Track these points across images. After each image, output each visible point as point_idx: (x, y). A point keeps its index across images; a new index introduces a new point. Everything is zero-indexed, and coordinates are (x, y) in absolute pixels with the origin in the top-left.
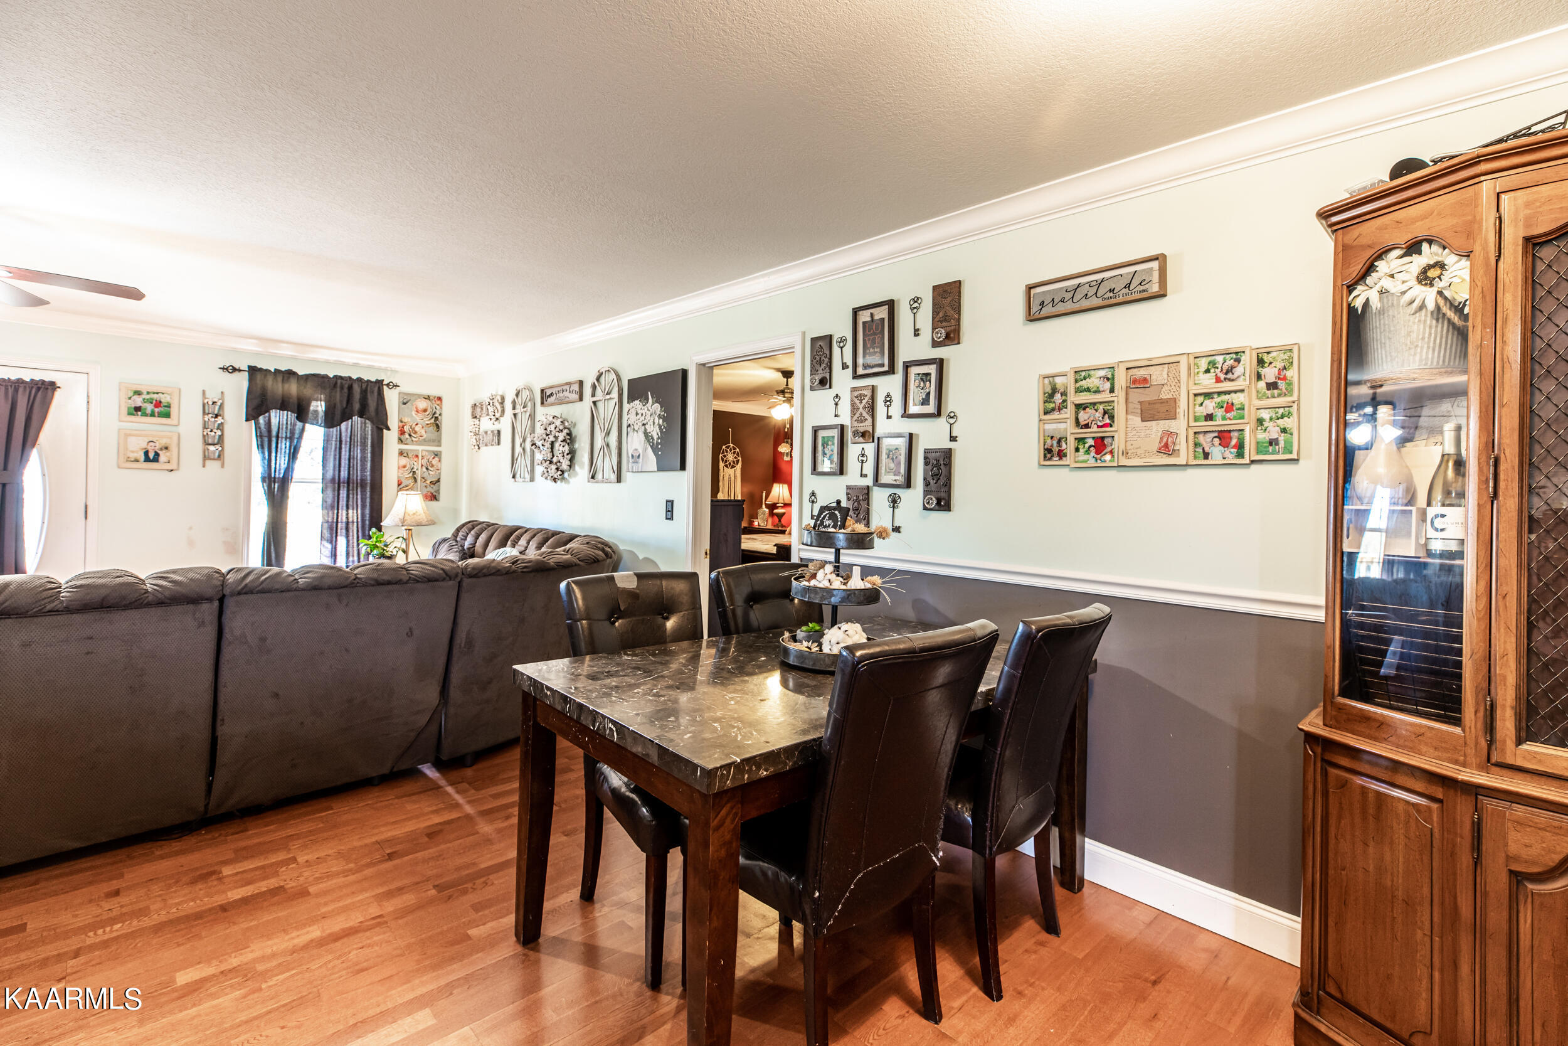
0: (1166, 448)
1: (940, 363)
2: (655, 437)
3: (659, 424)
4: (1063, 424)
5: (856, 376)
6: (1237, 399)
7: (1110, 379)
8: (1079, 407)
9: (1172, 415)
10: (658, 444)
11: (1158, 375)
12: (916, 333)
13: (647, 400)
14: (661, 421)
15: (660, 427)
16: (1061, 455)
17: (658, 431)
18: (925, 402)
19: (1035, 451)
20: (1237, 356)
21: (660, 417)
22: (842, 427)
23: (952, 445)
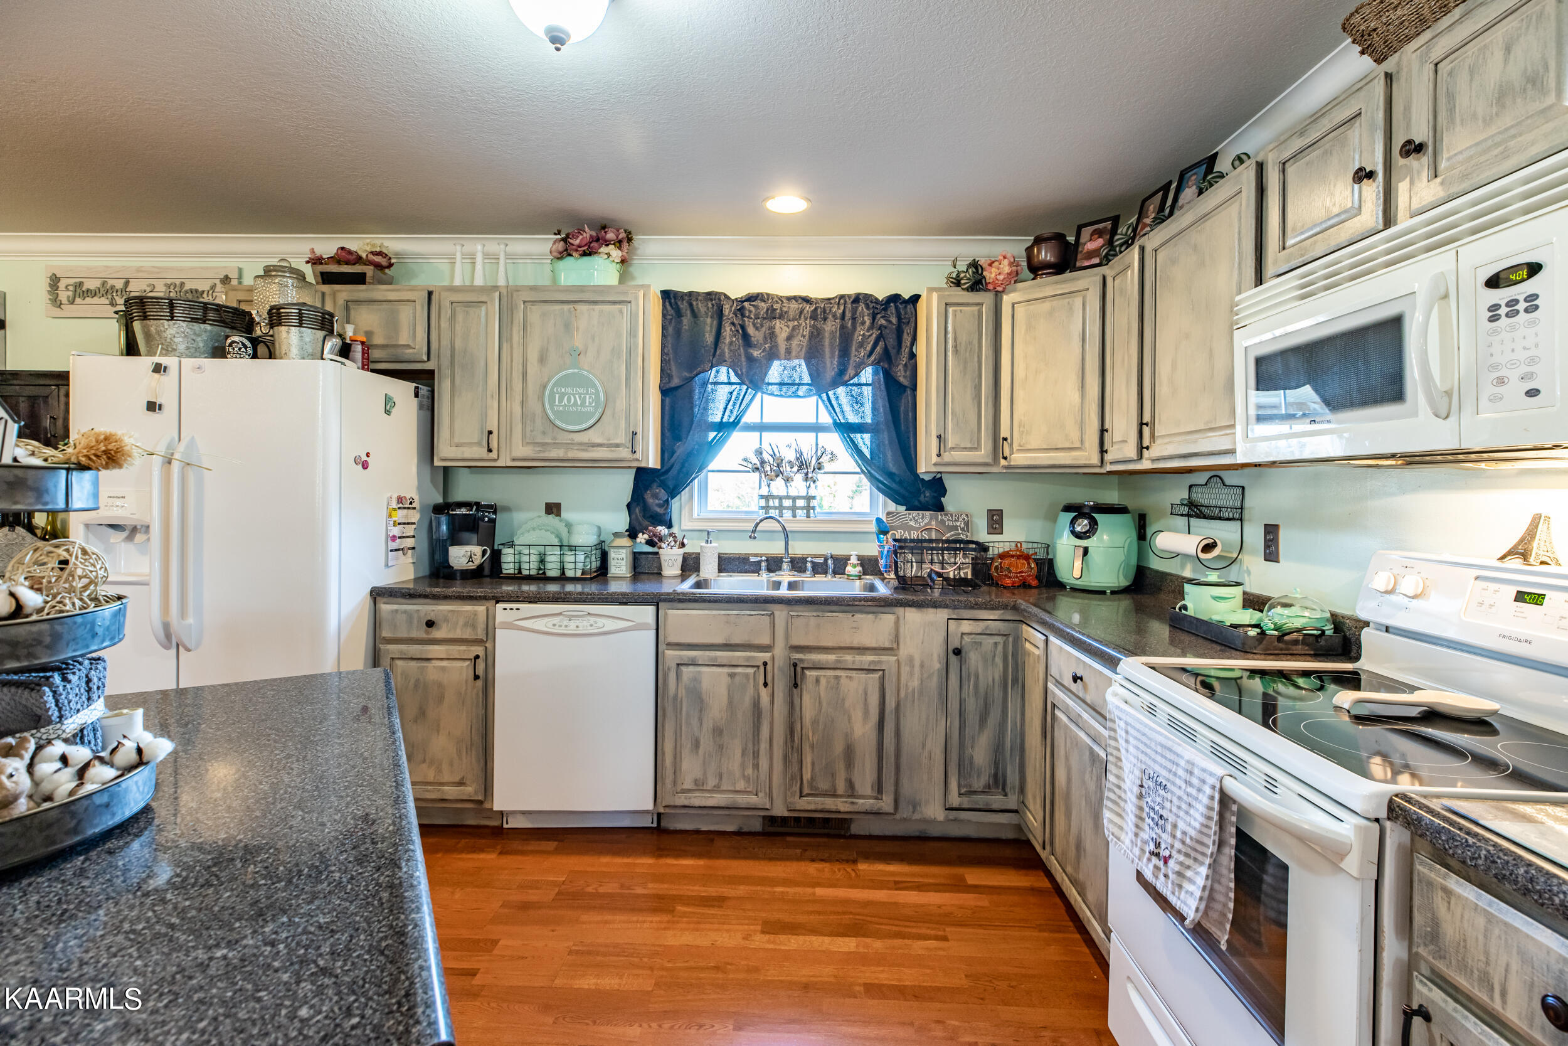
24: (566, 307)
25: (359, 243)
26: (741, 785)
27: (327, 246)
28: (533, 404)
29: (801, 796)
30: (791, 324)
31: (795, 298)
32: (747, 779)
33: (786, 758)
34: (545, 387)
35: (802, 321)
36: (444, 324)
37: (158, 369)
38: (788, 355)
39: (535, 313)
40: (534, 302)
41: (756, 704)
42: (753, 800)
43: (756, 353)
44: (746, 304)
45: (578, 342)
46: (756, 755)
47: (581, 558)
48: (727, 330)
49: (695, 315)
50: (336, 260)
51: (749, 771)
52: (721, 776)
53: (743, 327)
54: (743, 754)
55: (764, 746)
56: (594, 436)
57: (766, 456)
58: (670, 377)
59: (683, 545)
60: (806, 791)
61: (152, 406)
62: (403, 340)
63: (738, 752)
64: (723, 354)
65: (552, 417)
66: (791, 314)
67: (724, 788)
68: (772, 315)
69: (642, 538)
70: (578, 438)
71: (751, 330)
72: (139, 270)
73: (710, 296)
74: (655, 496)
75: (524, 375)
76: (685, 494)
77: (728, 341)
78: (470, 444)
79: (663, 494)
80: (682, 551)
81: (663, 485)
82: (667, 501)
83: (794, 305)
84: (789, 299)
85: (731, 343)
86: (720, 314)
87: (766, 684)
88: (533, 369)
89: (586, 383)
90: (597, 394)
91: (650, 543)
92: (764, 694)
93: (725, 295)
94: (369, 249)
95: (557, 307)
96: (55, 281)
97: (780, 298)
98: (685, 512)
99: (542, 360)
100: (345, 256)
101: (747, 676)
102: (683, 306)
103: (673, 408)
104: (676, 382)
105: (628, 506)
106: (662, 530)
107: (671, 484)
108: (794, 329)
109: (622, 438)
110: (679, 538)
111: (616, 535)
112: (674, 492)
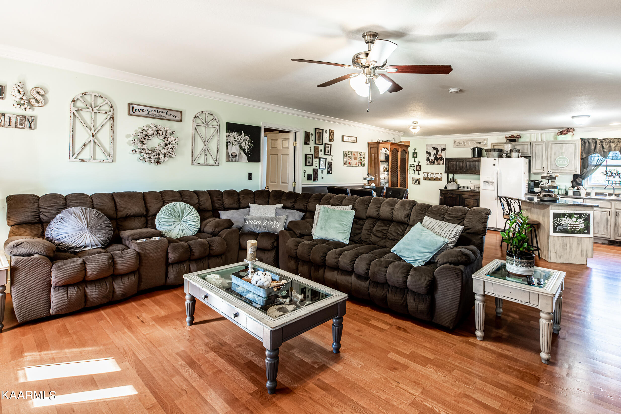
0: (356, 164)
1: (331, 145)
2: (247, 149)
3: (248, 144)
4: (346, 159)
5: (315, 144)
6: (361, 158)
7: (351, 153)
8: (348, 157)
9: (357, 160)
10: (248, 152)
11: (356, 154)
12: (326, 138)
13: (242, 134)
14: (250, 144)
15: (249, 145)
16: (346, 164)
17: (248, 147)
18: (328, 152)
19: (342, 163)
20: (361, 153)
21: (249, 142)
22: (312, 155)
23: (332, 161)
24: (560, 144)
25: (515, 133)
26: (603, 233)
27: (509, 134)
28: (553, 162)
29: (618, 237)
30: (616, 144)
31: (617, 139)
32: (605, 232)
33: (614, 230)
34: (555, 159)
35: (619, 143)
36: (534, 148)
37: (495, 159)
38: (615, 150)
39: (553, 146)
40: (553, 144)
41: (607, 220)
42: (606, 236)
43: (605, 150)
44: (603, 140)
45: (563, 151)
46: (607, 228)
47: (562, 191)
48: (598, 146)
49: (589, 143)
50: (510, 137)
51: (605, 231)
52: (598, 231)
53: (602, 145)
54: (604, 227)
55: (609, 227)
56: (567, 168)
57: (608, 172)
58: (583, 156)
59: (586, 190)
60: (619, 236)
61: (494, 165)
62: (525, 151)
63: (603, 227)
64: (597, 151)
65: (557, 165)
66: (616, 142)
67: (599, 233)
68: (610, 142)
69: (576, 188)
70: (563, 169)
71: (604, 146)
72: (469, 139)
73: (593, 139)
74: (579, 180)
75: (551, 157)
76: (586, 179)
77: (598, 148)
78: (539, 170)
79: (581, 180)
80: (586, 191)
81: (581, 178)
82: (582, 181)
83: (616, 140)
84: (615, 139)
85: (599, 149)
86: (596, 143)
87: (609, 215)
88: (553, 156)
89: (565, 158)
90: (568, 161)
91: (578, 189)
92: (609, 217)
93: (598, 139)
94: (517, 135)
95: (558, 145)
96: (455, 142)
97: (613, 139)
98: (586, 183)
99: (555, 154)
100: (512, 136)
101: (605, 213)
102: (586, 141)
103: (583, 162)
104: (584, 156)
105: (572, 182)
106: (580, 186)
107: (583, 177)
108: (617, 145)
109: (573, 168)
110: (585, 188)
111: (570, 187)
112: (583, 179)
